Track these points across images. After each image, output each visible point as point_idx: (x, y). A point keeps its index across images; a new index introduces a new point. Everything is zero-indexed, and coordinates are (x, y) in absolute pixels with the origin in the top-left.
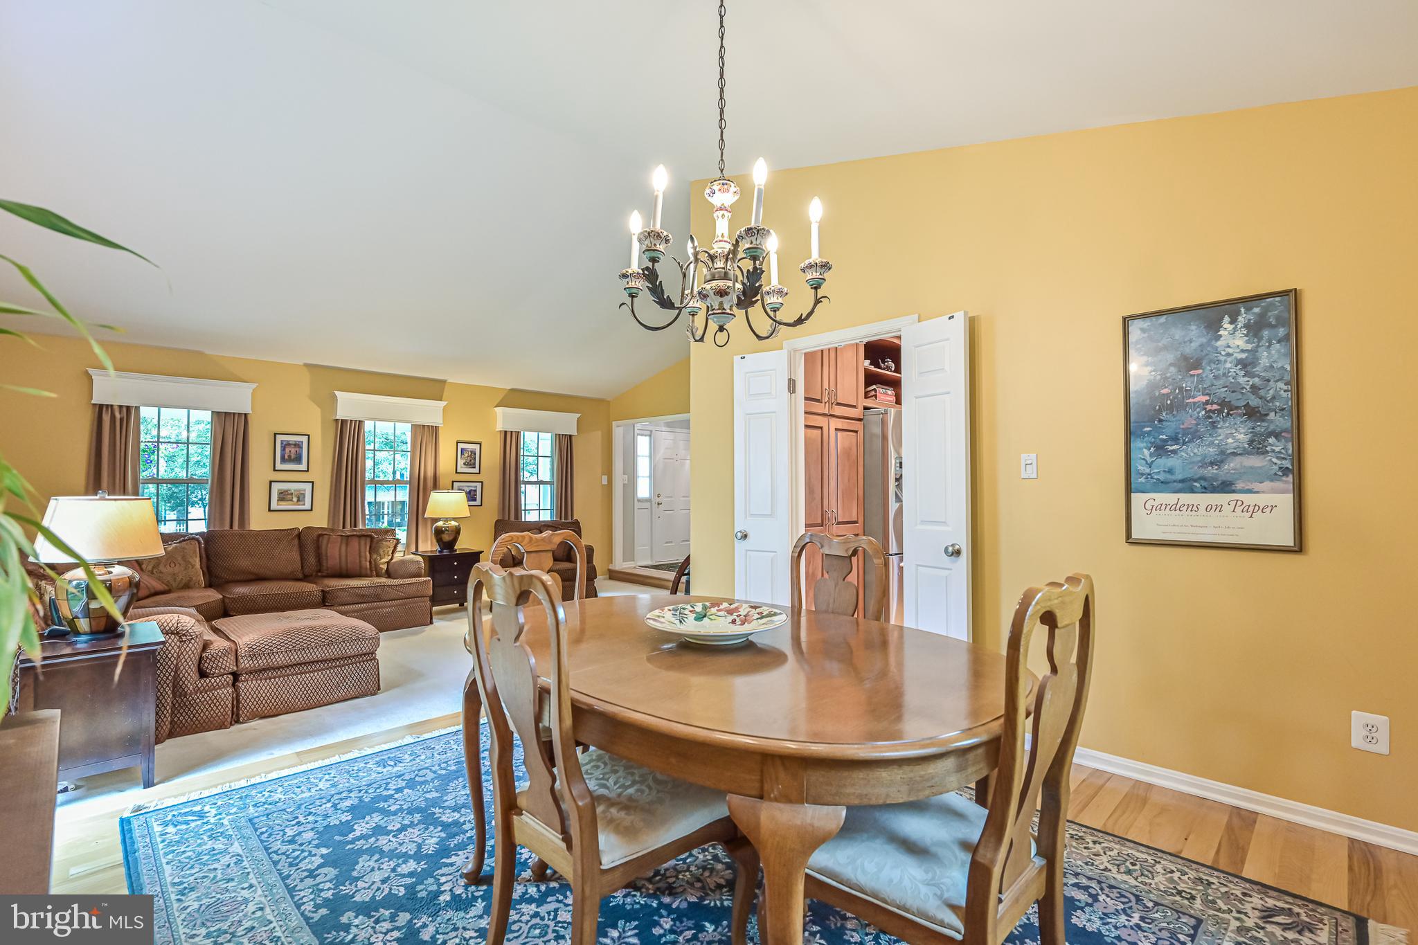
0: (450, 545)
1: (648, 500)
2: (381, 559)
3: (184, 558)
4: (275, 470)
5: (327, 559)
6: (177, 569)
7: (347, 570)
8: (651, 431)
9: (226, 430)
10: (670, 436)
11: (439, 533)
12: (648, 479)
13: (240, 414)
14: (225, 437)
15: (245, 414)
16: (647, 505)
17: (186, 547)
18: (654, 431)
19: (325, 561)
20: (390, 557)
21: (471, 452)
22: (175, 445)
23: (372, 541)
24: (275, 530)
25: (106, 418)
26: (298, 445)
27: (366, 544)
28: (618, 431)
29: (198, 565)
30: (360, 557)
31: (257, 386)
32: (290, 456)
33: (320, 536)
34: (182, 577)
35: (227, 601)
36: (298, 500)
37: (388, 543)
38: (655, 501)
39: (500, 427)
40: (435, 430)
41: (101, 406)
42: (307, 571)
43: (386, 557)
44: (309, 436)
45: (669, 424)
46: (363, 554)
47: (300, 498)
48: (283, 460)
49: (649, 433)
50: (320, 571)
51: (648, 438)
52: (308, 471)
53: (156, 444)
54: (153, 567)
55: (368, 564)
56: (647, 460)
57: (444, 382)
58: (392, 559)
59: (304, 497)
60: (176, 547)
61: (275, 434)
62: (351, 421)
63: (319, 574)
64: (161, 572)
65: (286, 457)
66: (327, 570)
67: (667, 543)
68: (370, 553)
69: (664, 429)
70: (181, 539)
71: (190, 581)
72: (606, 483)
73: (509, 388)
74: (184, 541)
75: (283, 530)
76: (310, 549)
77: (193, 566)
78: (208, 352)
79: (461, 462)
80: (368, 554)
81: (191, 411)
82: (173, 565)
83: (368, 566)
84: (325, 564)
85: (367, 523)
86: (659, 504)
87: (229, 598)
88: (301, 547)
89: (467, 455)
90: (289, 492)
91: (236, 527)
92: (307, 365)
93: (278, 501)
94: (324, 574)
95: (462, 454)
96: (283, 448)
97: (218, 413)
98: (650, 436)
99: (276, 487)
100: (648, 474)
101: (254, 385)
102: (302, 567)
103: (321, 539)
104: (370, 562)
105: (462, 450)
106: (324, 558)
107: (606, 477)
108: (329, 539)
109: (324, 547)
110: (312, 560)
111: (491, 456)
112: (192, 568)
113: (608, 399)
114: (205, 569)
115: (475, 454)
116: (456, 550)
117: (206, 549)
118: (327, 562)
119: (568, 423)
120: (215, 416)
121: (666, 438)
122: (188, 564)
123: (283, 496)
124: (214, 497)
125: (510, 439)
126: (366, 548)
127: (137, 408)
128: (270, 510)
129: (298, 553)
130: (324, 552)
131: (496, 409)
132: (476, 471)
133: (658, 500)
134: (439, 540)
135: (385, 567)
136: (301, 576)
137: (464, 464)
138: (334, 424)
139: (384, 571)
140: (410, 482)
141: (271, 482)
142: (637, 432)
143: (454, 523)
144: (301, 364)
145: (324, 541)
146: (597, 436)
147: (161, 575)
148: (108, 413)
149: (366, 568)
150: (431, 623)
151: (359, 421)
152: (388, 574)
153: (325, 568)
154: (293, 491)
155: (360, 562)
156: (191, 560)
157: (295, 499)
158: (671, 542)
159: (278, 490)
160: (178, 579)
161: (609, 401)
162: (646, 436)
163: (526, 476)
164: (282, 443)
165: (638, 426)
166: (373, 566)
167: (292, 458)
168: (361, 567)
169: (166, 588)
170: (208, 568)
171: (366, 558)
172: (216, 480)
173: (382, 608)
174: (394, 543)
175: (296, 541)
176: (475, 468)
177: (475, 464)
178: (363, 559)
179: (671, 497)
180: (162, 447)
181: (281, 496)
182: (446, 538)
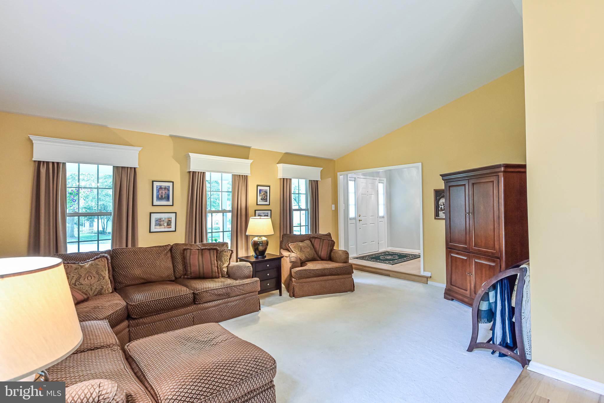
0: (262, 253)
1: (354, 219)
2: (223, 264)
3: (97, 273)
4: (153, 205)
5: (190, 267)
6: (93, 281)
7: (204, 274)
8: (355, 178)
9: (122, 179)
10: (364, 181)
11: (256, 245)
12: (354, 206)
13: (131, 168)
14: (122, 183)
15: (135, 168)
16: (354, 221)
17: (99, 263)
18: (357, 178)
19: (189, 268)
20: (228, 263)
21: (265, 191)
22: (89, 190)
23: (217, 253)
24: (156, 247)
25: (43, 171)
26: (167, 189)
27: (214, 255)
28: (341, 178)
29: (107, 277)
30: (211, 264)
31: (142, 149)
32: (162, 196)
33: (184, 250)
34: (96, 287)
35: (129, 307)
36: (168, 225)
37: (227, 253)
38: (358, 219)
39: (280, 175)
40: (245, 178)
41: (39, 162)
42: (178, 275)
43: (226, 263)
44: (173, 182)
45: (364, 175)
46: (213, 262)
47: (169, 224)
48: (159, 199)
49: (354, 179)
50: (185, 274)
51: (353, 182)
52: (173, 205)
53: (77, 189)
54: (76, 281)
55: (216, 268)
56: (354, 195)
57: (249, 148)
58: (229, 264)
59: (171, 223)
60: (92, 265)
61: (153, 181)
62: (198, 172)
63: (186, 277)
64: (81, 284)
65: (160, 197)
66: (191, 274)
67: (364, 243)
68: (217, 261)
69: (362, 177)
70: (95, 258)
71: (102, 289)
72: (334, 209)
73: (284, 152)
74: (97, 258)
75: (161, 246)
76: (179, 259)
77: (104, 278)
78: (110, 126)
79: (259, 198)
80: (215, 261)
81: (99, 165)
82: (89, 278)
83: (217, 270)
84: (189, 270)
85: (209, 239)
86: (360, 221)
87: (131, 305)
88: (173, 258)
89: (262, 194)
90: (162, 220)
91: (130, 245)
92: (172, 136)
93: (155, 225)
94: (189, 277)
95: (260, 193)
96: (158, 191)
97: (117, 167)
98: (355, 181)
99: (154, 216)
100: (354, 204)
101: (140, 149)
102: (174, 271)
103: (185, 252)
104: (217, 267)
105: (260, 190)
106: (189, 265)
107: (334, 205)
108: (191, 252)
109: (188, 258)
110: (180, 267)
111: (275, 194)
112: (103, 279)
113: (334, 160)
114: (112, 279)
115: (267, 193)
116: (265, 257)
117: (112, 263)
118: (191, 269)
119: (315, 173)
120: (115, 169)
121: (362, 181)
122: (100, 277)
123: (159, 222)
124: (115, 225)
125: (285, 183)
126: (214, 257)
127: (64, 164)
128: (150, 232)
129: (171, 262)
130: (188, 261)
131: (277, 165)
132: (268, 203)
133: (360, 218)
134: (256, 250)
135: (225, 270)
136: (173, 278)
137: (261, 199)
138: (188, 174)
139: (226, 273)
140: (232, 211)
141: (151, 213)
142: (349, 179)
143: (264, 239)
144: (168, 135)
145: (188, 253)
146: (329, 180)
147: (81, 286)
148: (44, 167)
149: (216, 272)
150: (260, 309)
151: (203, 172)
152: (229, 275)
153: (189, 272)
154: (164, 219)
155: (212, 267)
156: (102, 273)
157: (166, 224)
158: (366, 243)
159: (155, 218)
160: (94, 289)
161: (335, 161)
162: (353, 181)
163: (294, 206)
164: (157, 188)
165: (349, 175)
166: (219, 270)
167: (164, 197)
168: (212, 271)
169: (86, 297)
170: (113, 276)
171: (215, 265)
172: (116, 213)
173: (231, 302)
174: (230, 253)
175: (169, 254)
176: (267, 201)
177: (267, 199)
178: (213, 266)
179: (365, 216)
180: (81, 191)
181: (158, 222)
182: (261, 248)
